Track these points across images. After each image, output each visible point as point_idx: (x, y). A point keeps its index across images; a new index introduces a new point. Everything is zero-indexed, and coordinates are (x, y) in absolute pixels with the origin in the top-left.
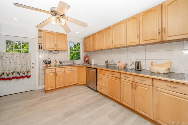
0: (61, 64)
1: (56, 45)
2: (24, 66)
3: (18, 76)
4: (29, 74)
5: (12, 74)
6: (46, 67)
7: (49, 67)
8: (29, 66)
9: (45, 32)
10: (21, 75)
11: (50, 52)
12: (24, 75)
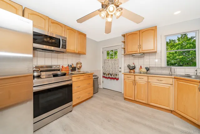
0: (148, 70)
1: (140, 46)
2: (114, 69)
3: (110, 77)
4: (117, 77)
5: (108, 75)
6: (130, 72)
7: (132, 72)
8: (117, 70)
9: (128, 35)
10: (113, 76)
11: (133, 55)
12: (114, 77)
